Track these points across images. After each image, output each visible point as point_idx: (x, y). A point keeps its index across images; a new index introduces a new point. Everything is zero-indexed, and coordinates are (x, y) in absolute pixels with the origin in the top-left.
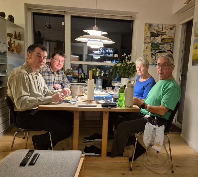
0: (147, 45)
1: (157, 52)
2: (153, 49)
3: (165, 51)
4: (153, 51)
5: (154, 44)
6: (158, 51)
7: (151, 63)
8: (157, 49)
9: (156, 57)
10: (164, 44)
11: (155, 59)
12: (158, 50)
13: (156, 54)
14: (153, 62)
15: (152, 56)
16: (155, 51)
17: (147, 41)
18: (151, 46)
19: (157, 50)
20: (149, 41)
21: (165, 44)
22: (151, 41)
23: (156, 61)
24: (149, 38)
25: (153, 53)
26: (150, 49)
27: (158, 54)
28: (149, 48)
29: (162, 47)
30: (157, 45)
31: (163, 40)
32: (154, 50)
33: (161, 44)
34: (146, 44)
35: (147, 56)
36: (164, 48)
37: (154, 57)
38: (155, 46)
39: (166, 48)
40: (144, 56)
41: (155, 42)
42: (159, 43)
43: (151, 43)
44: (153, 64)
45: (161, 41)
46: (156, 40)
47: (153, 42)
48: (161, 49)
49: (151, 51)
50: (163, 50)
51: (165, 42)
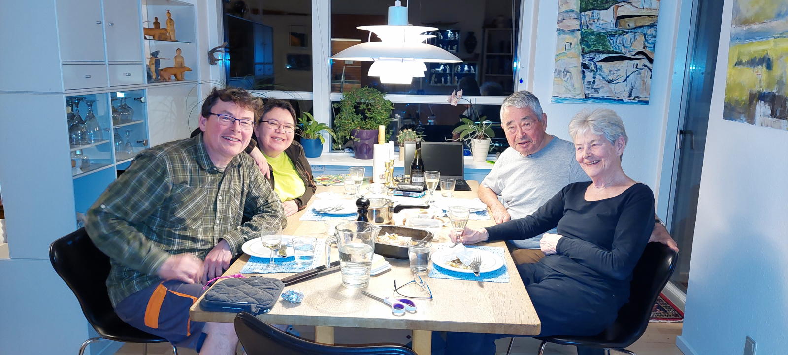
0: (568, 38)
1: (600, 59)
2: (586, 49)
3: (628, 55)
4: (588, 55)
5: (592, 34)
6: (603, 56)
7: (579, 95)
8: (601, 49)
9: (598, 77)
10: (624, 33)
11: (594, 82)
12: (603, 52)
13: (596, 66)
14: (587, 92)
15: (583, 72)
16: (593, 56)
17: (568, 26)
18: (582, 41)
19: (599, 52)
20: (576, 24)
21: (627, 33)
22: (581, 24)
23: (595, 87)
24: (573, 15)
25: (587, 62)
26: (577, 49)
27: (604, 64)
28: (572, 46)
29: (616, 45)
30: (602, 37)
31: (622, 21)
32: (590, 52)
33: (612, 35)
34: (562, 36)
35: (567, 72)
36: (622, 47)
37: (589, 76)
38: (594, 41)
39: (631, 46)
40: (558, 72)
41: (595, 28)
42: (609, 30)
43: (580, 32)
44: (586, 97)
45: (613, 25)
46: (596, 21)
47: (589, 28)
48: (614, 50)
49: (580, 56)
50: (622, 53)
51: (628, 27)
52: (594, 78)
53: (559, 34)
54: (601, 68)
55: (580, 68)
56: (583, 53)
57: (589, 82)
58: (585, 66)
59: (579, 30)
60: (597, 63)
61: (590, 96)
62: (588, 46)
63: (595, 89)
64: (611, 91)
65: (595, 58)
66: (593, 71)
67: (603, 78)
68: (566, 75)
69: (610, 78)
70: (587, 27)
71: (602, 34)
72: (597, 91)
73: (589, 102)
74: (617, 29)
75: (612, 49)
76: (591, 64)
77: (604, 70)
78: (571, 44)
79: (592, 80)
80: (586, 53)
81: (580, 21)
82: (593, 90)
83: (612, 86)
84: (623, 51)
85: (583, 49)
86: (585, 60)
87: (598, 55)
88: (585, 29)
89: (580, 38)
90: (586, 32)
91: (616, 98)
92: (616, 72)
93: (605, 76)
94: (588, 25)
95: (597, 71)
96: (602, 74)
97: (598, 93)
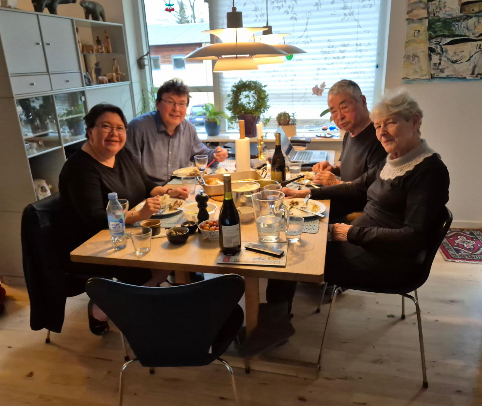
0: (417, 26)
1: (446, 43)
2: (433, 35)
3: (472, 37)
4: (434, 40)
5: (439, 20)
6: (449, 40)
7: (425, 75)
8: (446, 33)
9: (443, 58)
10: (468, 17)
11: (440, 64)
12: (449, 36)
13: (442, 49)
14: (433, 72)
15: (430, 56)
16: (439, 40)
17: (417, 15)
18: (430, 28)
19: (445, 36)
20: (423, 13)
21: (471, 17)
22: (428, 12)
23: (440, 67)
24: (422, 5)
26: (424, 35)
27: (449, 47)
28: (420, 33)
29: (460, 28)
30: (447, 23)
31: (467, 8)
32: (437, 37)
33: (457, 20)
34: (411, 25)
35: (415, 56)
36: (467, 31)
37: (435, 59)
38: (440, 27)
39: (475, 29)
40: (407, 57)
41: (441, 15)
42: (454, 16)
43: (427, 20)
44: (432, 77)
45: (458, 11)
46: (442, 8)
47: (435, 15)
48: (459, 34)
49: (428, 41)
50: (466, 36)
51: (472, 11)
52: (440, 60)
53: (409, 24)
54: (446, 51)
55: (427, 52)
56: (430, 38)
57: (435, 64)
58: (431, 50)
59: (426, 18)
60: (443, 46)
61: (435, 76)
62: (435, 32)
63: (440, 69)
64: (455, 71)
65: (441, 42)
66: (439, 54)
67: (448, 59)
68: (414, 59)
69: (455, 58)
70: (434, 15)
71: (448, 20)
72: (442, 71)
73: (435, 81)
74: (462, 14)
75: (456, 33)
76: (437, 48)
77: (449, 52)
78: (419, 31)
79: (438, 62)
80: (433, 38)
81: (428, 10)
82: (439, 70)
83: (455, 65)
84: (467, 34)
85: (430, 35)
86: (432, 45)
87: (444, 39)
88: (432, 17)
89: (427, 25)
90: (433, 19)
91: (459, 76)
92: (460, 53)
93: (450, 57)
94: (435, 13)
95: (443, 54)
96: (447, 56)
97: (443, 72)
